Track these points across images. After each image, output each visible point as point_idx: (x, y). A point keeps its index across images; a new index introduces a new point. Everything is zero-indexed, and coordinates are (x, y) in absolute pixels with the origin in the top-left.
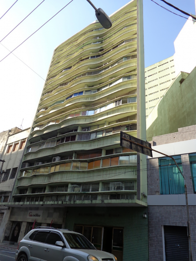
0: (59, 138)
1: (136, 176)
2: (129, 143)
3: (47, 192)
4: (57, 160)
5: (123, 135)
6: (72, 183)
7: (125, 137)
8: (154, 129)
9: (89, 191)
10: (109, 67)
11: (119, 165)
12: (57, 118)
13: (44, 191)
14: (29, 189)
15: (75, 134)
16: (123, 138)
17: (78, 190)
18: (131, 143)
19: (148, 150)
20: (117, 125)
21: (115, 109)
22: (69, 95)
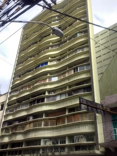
0: (31, 101)
1: (95, 129)
2: (86, 106)
3: (24, 147)
4: (31, 119)
5: (81, 100)
6: (44, 138)
7: (83, 101)
8: (109, 84)
9: (58, 144)
10: (66, 41)
11: (80, 121)
12: (29, 84)
13: (22, 146)
14: (9, 145)
15: (44, 97)
16: (81, 102)
17: (49, 144)
18: (88, 106)
19: (101, 110)
20: (76, 88)
21: (74, 75)
22: (37, 65)
